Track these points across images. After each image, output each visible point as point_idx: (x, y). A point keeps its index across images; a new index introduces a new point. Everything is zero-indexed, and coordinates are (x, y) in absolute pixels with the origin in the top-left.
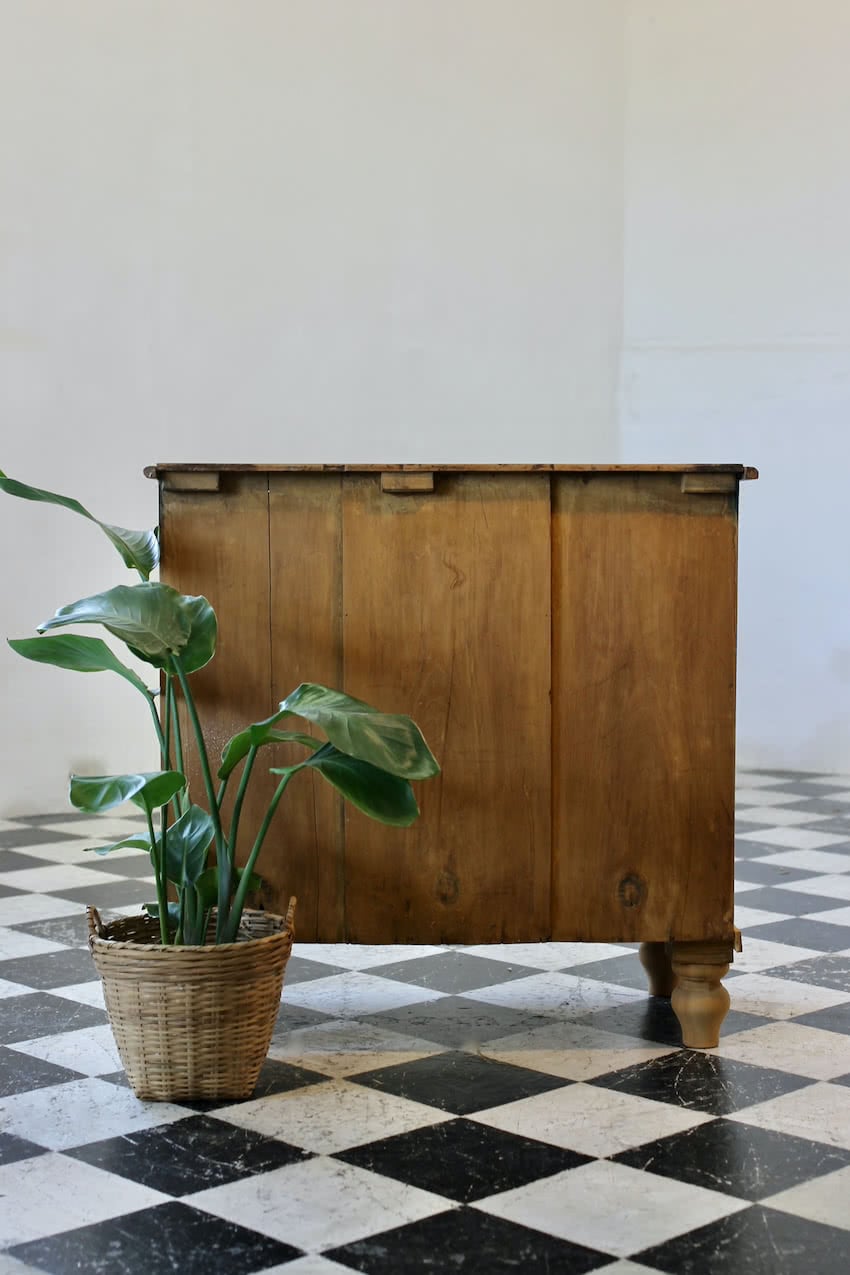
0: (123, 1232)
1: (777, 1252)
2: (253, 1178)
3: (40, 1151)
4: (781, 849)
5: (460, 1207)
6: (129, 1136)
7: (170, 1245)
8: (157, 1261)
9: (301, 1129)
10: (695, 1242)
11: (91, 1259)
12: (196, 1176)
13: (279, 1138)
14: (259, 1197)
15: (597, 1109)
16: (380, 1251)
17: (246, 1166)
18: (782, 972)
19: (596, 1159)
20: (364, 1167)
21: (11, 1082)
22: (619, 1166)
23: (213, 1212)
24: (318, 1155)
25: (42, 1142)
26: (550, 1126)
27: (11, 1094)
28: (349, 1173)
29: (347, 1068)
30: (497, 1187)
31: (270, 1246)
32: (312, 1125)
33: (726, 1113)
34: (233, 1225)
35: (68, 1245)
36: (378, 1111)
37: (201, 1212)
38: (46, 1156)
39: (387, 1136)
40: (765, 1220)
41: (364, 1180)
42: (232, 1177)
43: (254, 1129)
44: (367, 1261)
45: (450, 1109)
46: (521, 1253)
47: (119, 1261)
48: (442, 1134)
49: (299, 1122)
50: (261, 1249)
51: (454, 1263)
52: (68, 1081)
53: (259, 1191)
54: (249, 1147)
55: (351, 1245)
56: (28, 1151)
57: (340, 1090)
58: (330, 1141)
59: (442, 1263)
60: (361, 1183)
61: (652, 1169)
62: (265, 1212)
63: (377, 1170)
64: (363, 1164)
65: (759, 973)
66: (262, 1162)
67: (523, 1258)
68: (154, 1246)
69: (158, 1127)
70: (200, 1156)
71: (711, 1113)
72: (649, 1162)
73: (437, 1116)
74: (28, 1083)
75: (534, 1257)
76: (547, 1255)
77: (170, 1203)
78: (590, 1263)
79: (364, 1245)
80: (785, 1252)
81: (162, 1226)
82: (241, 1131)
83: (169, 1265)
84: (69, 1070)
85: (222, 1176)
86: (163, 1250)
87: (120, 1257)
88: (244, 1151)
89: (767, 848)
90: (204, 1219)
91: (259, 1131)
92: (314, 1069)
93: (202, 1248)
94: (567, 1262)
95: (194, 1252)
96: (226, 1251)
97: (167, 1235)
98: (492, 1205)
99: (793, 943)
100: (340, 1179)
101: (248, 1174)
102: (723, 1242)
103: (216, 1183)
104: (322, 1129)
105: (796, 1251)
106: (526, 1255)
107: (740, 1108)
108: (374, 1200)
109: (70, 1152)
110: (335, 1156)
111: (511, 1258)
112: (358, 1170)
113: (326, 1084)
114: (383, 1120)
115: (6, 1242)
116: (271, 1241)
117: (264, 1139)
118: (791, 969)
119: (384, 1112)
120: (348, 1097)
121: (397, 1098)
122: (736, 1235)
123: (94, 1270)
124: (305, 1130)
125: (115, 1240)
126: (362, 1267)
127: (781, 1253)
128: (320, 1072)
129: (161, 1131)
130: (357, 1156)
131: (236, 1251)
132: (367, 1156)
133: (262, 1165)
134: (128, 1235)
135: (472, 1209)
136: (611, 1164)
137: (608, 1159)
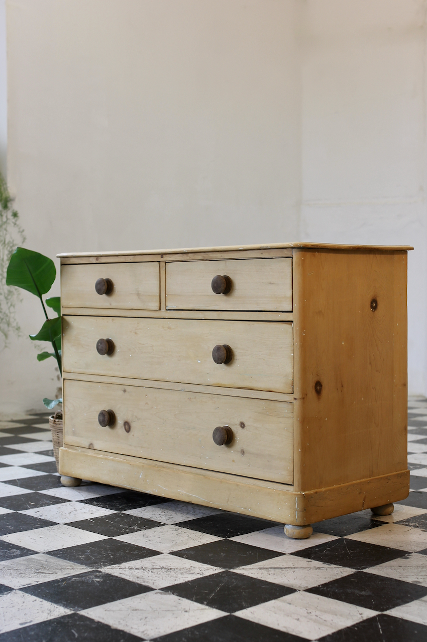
16: (192, 553)
38: (58, 525)
82: (136, 517)
109: (67, 524)
115: (44, 550)
129: (104, 517)
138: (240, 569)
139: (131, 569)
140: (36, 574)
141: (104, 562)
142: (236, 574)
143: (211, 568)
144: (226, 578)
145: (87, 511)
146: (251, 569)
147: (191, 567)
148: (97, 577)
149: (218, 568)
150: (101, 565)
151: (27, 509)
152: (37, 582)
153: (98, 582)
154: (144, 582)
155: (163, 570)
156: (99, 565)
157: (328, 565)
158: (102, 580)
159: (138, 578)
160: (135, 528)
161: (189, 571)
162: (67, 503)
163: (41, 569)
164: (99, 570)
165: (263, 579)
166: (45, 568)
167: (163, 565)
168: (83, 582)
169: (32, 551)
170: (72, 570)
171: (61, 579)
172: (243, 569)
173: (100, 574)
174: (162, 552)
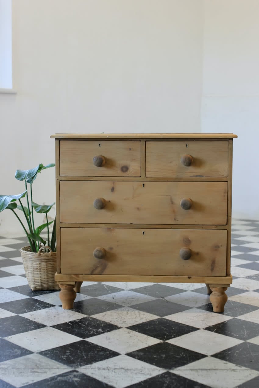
0: (70, 348)
1: (252, 354)
2: (105, 334)
3: (44, 326)
4: (248, 242)
5: (163, 342)
6: (69, 322)
7: (83, 352)
8: (80, 356)
9: (117, 320)
10: (229, 352)
11: (62, 355)
12: (89, 333)
13: (111, 323)
14: (107, 339)
15: (200, 315)
16: (142, 354)
17: (102, 330)
18: (250, 277)
19: (200, 329)
20: (135, 331)
21: (34, 307)
22: (207, 331)
23: (95, 343)
24: (122, 328)
25: (45, 324)
26: (187, 320)
27: (35, 310)
28: (131, 332)
29: (128, 304)
30: (173, 336)
31: (111, 352)
32: (120, 320)
33: (237, 316)
34: (100, 346)
35: (55, 351)
36: (138, 316)
37: (91, 343)
39: (141, 322)
40: (248, 346)
41: (135, 334)
42: (99, 333)
43: (104, 321)
44: (138, 356)
45: (158, 315)
46: (181, 354)
47: (70, 356)
48: (157, 322)
49: (116, 319)
50: (109, 353)
51: (163, 357)
52: (50, 307)
53: (107, 337)
54: (103, 325)
55: (133, 352)
56: (41, 326)
57: (127, 310)
58: (125, 324)
59: (159, 357)
60: (135, 335)
61: (216, 332)
62: (109, 343)
63: (139, 332)
64: (135, 330)
65: (243, 278)
66: (107, 329)
67: (181, 356)
68: (79, 352)
69: (77, 320)
70: (89, 328)
71: (232, 317)
72: (215, 330)
73: (155, 317)
74: (39, 308)
75: (184, 355)
76: (188, 355)
77: (82, 341)
78: (200, 357)
79: (137, 352)
80: (254, 354)
81: (80, 347)
82: (100, 321)
83: (84, 357)
84: (50, 304)
85: (96, 333)
86: (81, 353)
87: (69, 355)
88: (101, 326)
89: (244, 242)
90: (92, 345)
91: (105, 321)
92: (120, 304)
93: (92, 352)
94: (194, 357)
95: (90, 354)
96: (99, 353)
97: (82, 349)
98: (171, 341)
99: (253, 269)
100: (129, 334)
101: (103, 333)
102: (237, 352)
103: (94, 335)
104: (123, 321)
105: (257, 354)
106: (182, 355)
107: (240, 315)
108: (138, 340)
109: (53, 327)
110: (127, 328)
111: (178, 355)
112: (134, 332)
113: (123, 308)
114: (140, 318)
115: (38, 350)
116: (111, 351)
117: (107, 323)
118: (253, 277)
119: (140, 316)
120: (129, 312)
121: (143, 312)
122: (240, 350)
123: (63, 358)
124: (118, 321)
125: (68, 350)
126: (137, 358)
127: (253, 354)
128: (121, 305)
129: (78, 321)
130: (134, 328)
131: (102, 353)
132: (136, 328)
133: (107, 330)
134: (71, 349)
135: (166, 342)
136: (204, 330)
137: (203, 329)
138: (177, 370)
139: (99, 369)
140: (32, 373)
141: (80, 363)
142: (174, 375)
143: (157, 369)
144: (168, 379)
145: (67, 315)
146: (185, 370)
147: (142, 367)
148: (75, 376)
149: (161, 368)
150: (78, 365)
151: (25, 312)
152: (33, 381)
153: (76, 381)
154: (110, 381)
155: (123, 370)
156: (77, 365)
157: (240, 367)
158: (79, 380)
159: (105, 378)
160: (100, 330)
161: (141, 372)
162: (52, 308)
163: (35, 368)
164: (77, 369)
165: (195, 380)
166: (38, 368)
167: (123, 365)
168: (65, 381)
169: (29, 351)
170: (58, 370)
171: (50, 378)
172: (179, 370)
173: (78, 373)
174: (121, 353)
